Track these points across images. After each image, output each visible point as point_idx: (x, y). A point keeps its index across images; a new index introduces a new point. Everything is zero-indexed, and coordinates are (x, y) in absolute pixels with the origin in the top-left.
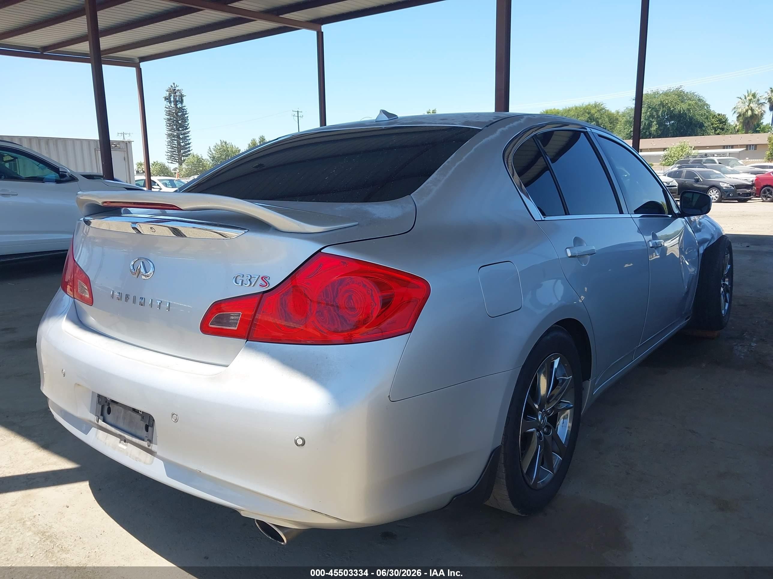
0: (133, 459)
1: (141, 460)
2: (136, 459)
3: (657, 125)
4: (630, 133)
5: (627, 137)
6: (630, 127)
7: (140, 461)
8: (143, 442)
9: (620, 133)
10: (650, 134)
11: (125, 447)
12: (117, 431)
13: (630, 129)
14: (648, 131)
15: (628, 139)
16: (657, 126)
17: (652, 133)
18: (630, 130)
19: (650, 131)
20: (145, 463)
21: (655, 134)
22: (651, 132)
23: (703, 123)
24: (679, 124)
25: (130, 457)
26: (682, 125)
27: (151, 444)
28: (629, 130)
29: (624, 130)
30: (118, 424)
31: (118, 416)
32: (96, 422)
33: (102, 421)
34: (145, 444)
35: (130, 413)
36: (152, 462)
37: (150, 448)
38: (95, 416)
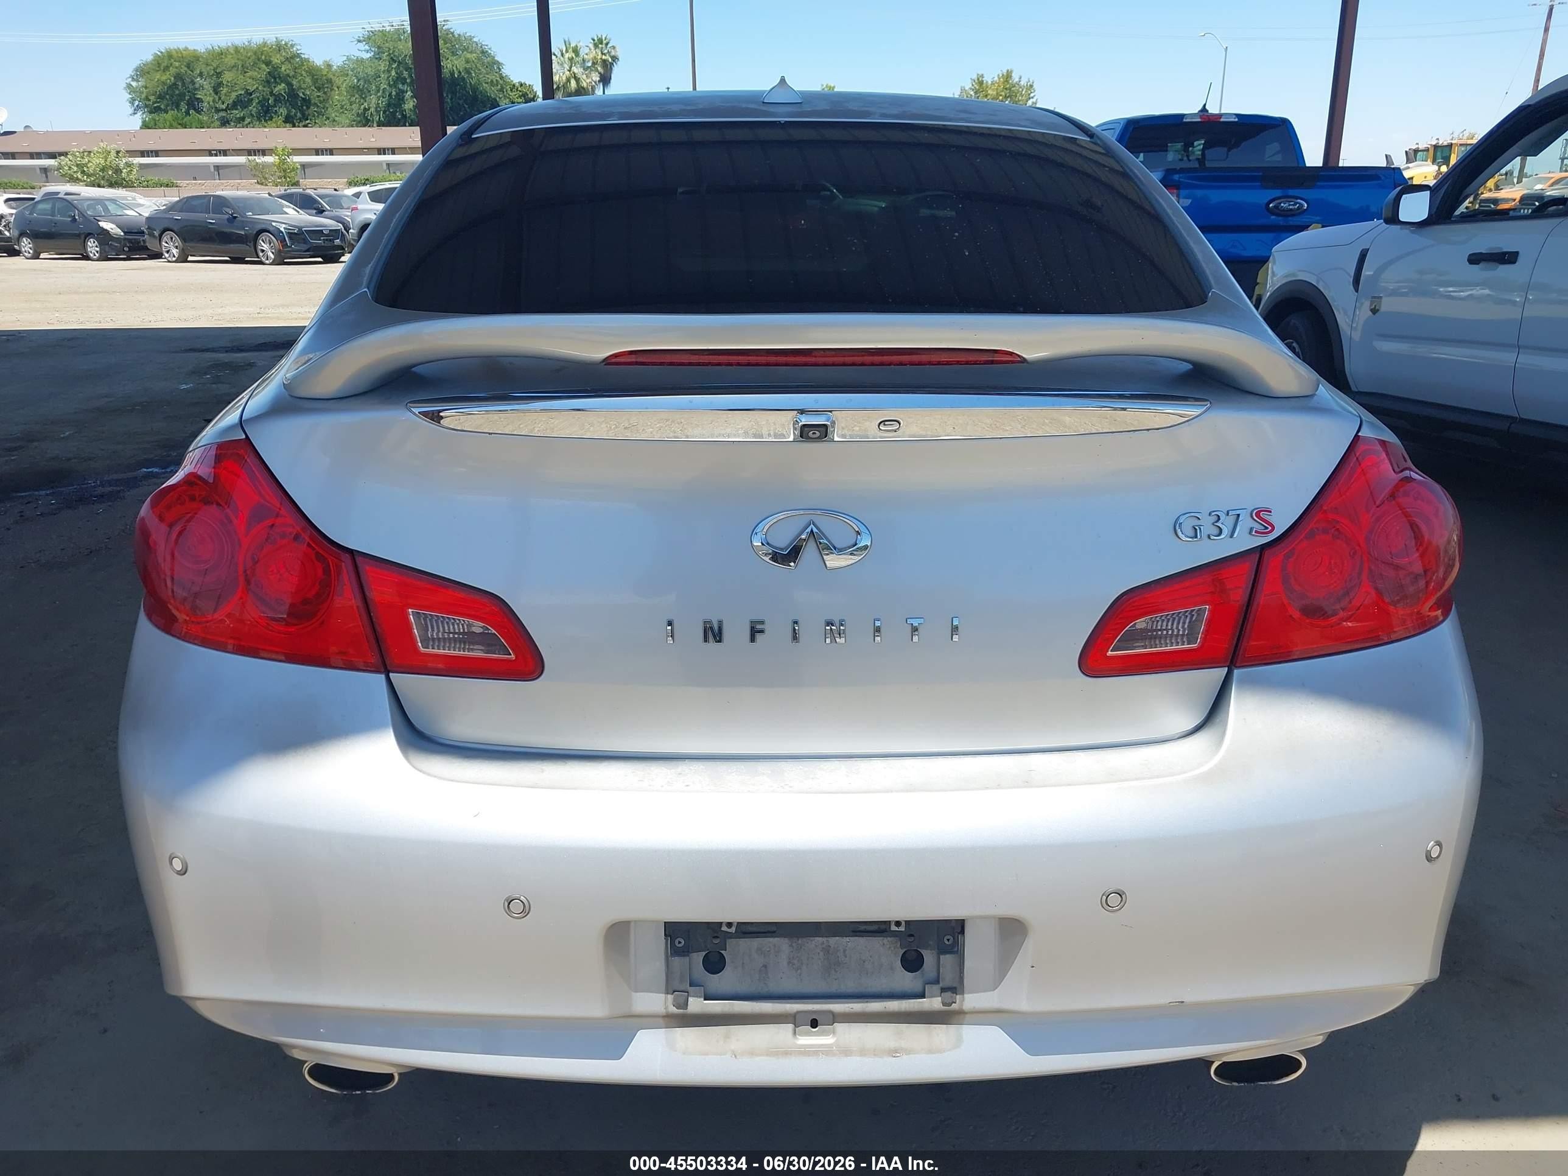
0: (883, 1058)
1: (912, 1048)
2: (894, 1053)
3: (415, 100)
4: (365, 114)
5: (360, 122)
6: (362, 101)
7: (912, 1052)
8: (921, 1003)
9: (343, 112)
10: (404, 116)
11: (828, 1039)
12: (798, 1005)
13: (363, 104)
14: (398, 110)
15: (361, 127)
16: (414, 102)
17: (408, 115)
18: (362, 107)
19: (403, 111)
20: (930, 1052)
21: (413, 117)
22: (404, 113)
23: (496, 100)
24: (454, 100)
25: (863, 1056)
26: (461, 102)
27: (959, 996)
28: (360, 105)
29: (351, 105)
30: (773, 987)
31: (765, 966)
32: (673, 1010)
33: (703, 999)
34: (934, 1003)
35: (823, 943)
36: (959, 1041)
37: (954, 1006)
38: (667, 993)
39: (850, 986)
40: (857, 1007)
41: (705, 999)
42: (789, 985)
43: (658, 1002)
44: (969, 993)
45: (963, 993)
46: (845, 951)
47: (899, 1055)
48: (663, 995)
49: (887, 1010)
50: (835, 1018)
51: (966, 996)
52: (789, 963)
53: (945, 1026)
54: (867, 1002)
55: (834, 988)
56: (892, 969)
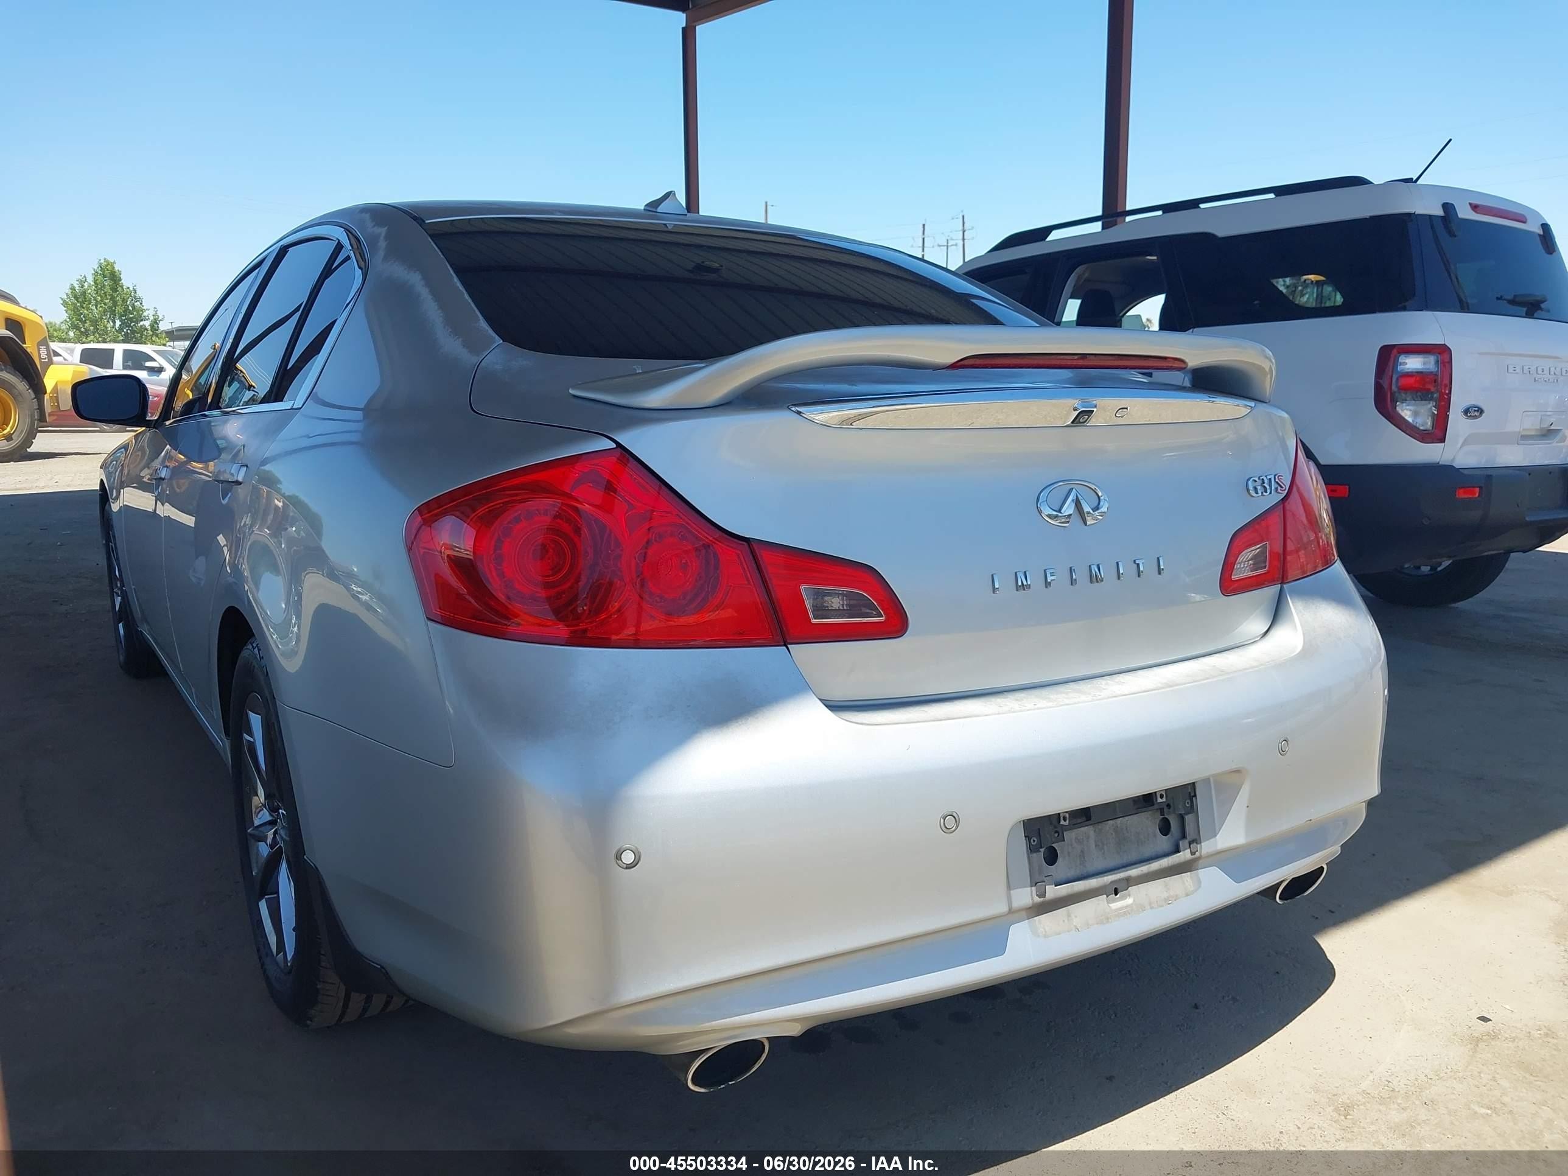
0: (1162, 906)
1: (1177, 896)
2: (1167, 901)
7: (1177, 898)
8: (1179, 856)
11: (1129, 901)
12: (1105, 878)
20: (1187, 895)
25: (1152, 908)
27: (1199, 846)
30: (1091, 869)
31: (1082, 852)
32: (1037, 900)
33: (1054, 886)
34: (1185, 855)
35: (1113, 825)
36: (1198, 883)
37: (1197, 854)
38: (1032, 886)
39: (1134, 857)
40: (1144, 869)
41: (1056, 886)
42: (1099, 865)
43: (1025, 896)
44: (1205, 841)
45: (1200, 843)
46: (1127, 829)
47: (1170, 902)
48: (1029, 889)
49: (1162, 867)
50: (1129, 882)
51: (1202, 844)
52: (1096, 846)
53: (1189, 873)
54: (1150, 864)
55: (1126, 859)
56: (1155, 836)
